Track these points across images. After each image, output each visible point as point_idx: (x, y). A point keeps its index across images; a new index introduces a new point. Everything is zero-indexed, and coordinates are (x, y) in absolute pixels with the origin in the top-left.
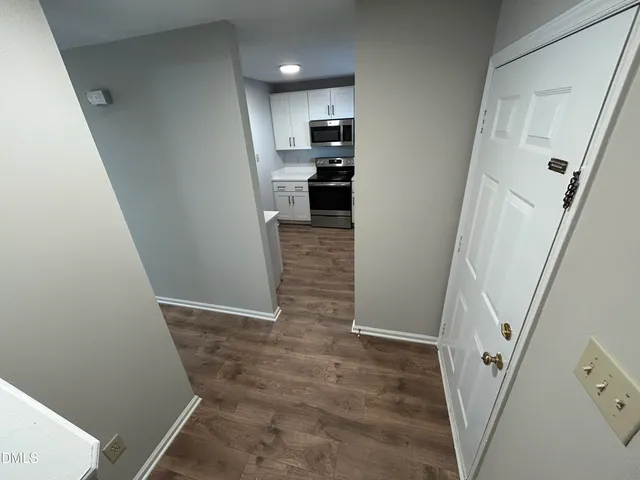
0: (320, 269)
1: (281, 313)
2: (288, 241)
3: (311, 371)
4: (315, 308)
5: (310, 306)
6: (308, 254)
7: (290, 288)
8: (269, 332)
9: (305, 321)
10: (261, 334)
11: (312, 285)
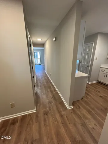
0: (101, 106)
1: (72, 109)
2: (96, 88)
3: (60, 141)
4: (85, 118)
5: (84, 116)
6: (101, 97)
7: (83, 104)
8: (63, 111)
9: (77, 120)
10: (61, 109)
11: (93, 109)
